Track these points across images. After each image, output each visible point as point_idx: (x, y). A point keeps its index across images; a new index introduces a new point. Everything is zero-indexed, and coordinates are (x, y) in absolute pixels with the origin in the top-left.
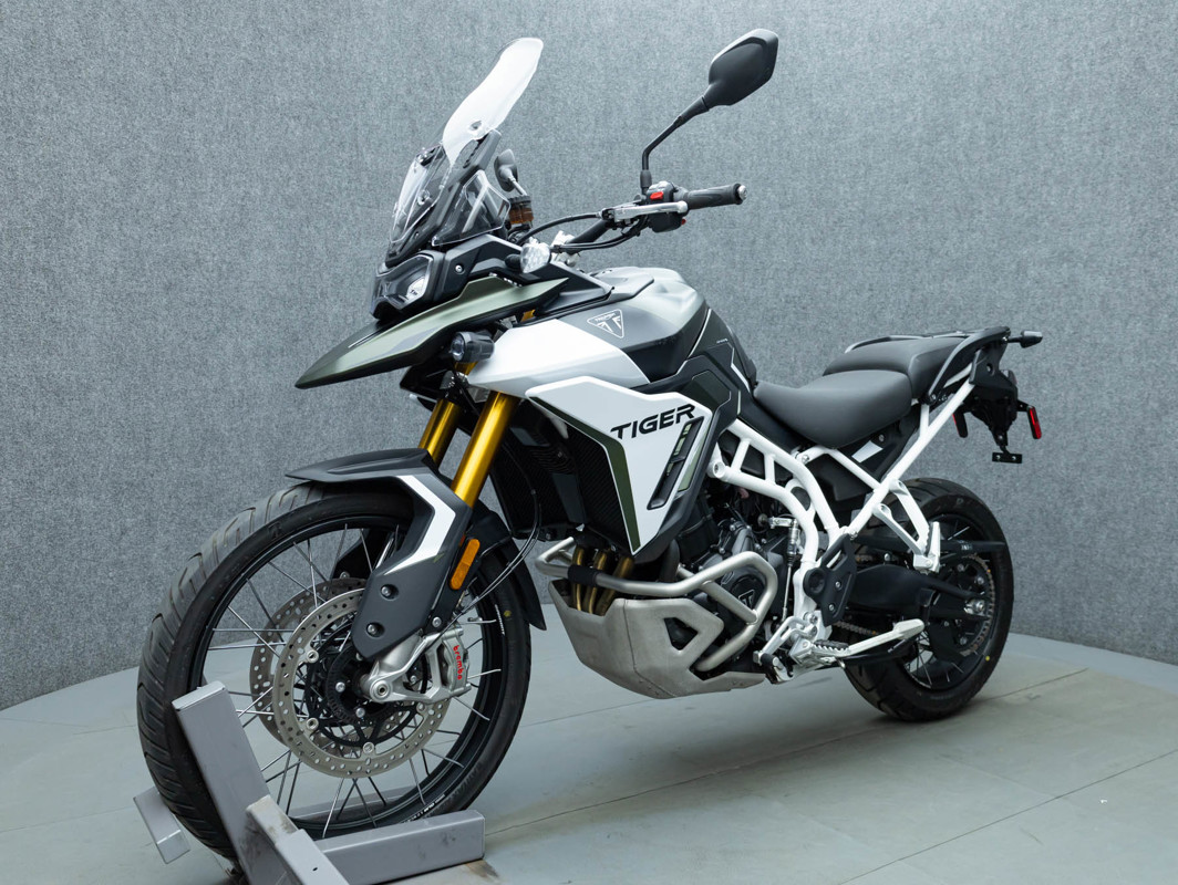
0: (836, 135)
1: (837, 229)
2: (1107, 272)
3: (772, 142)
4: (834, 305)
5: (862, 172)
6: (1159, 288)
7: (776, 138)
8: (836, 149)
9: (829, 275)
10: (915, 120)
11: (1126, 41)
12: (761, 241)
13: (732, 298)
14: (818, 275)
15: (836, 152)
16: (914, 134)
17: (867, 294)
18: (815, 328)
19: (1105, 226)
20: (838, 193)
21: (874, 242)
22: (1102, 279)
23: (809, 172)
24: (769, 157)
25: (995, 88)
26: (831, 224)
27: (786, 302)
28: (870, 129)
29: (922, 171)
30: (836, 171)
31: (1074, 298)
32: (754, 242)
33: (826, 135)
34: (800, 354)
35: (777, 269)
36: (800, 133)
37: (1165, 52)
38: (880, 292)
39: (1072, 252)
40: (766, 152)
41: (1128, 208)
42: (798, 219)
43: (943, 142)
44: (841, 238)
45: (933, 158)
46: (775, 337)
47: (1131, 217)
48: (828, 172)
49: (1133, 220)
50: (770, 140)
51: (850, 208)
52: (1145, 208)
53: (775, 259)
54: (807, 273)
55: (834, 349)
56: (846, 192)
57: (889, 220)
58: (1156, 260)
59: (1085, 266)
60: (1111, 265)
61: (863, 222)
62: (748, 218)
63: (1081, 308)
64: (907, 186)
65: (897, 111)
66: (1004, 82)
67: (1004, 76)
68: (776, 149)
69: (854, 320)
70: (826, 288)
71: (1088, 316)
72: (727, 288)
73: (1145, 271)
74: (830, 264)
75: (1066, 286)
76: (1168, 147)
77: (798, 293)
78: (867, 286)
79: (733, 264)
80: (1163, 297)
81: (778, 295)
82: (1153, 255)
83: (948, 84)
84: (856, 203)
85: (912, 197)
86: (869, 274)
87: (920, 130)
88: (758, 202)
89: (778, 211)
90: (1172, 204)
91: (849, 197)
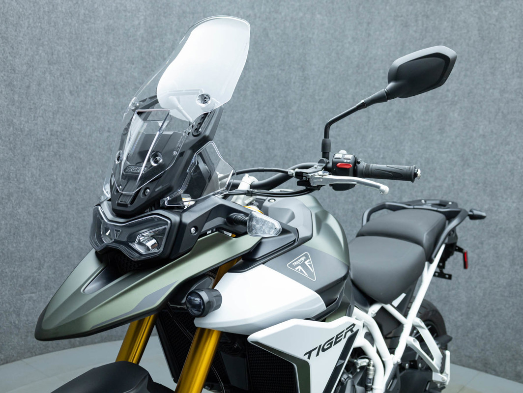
0: (88, 19)
1: (88, 87)
2: (244, 139)
3: (44, 12)
4: (84, 140)
5: (105, 50)
6: (271, 150)
7: (46, 9)
8: (88, 29)
9: (81, 118)
10: (139, 24)
11: (259, 17)
12: (34, 87)
13: (11, 128)
14: (74, 117)
15: (88, 31)
16: (139, 33)
17: (106, 134)
18: (71, 155)
19: (244, 113)
20: (88, 61)
21: (111, 100)
22: (241, 142)
23: (69, 41)
24: (41, 23)
25: (188, 19)
26: (83, 82)
27: (51, 135)
28: (111, 22)
29: (142, 58)
30: (88, 45)
31: (226, 150)
32: (28, 87)
33: (82, 17)
34: (60, 173)
35: (45, 110)
36: (64, 11)
37: (278, 31)
38: (115, 133)
39: (226, 125)
40: (39, 18)
41: (256, 106)
42: (61, 74)
43: (156, 44)
44: (90, 93)
45: (150, 53)
46: (43, 161)
47: (257, 112)
48: (82, 44)
49: (259, 113)
50: (42, 9)
51: (97, 73)
52: (265, 108)
53: (44, 102)
54: (66, 115)
55: (83, 171)
56: (94, 62)
57: (122, 86)
58: (269, 136)
59: (233, 133)
60: (247, 135)
61: (104, 85)
62: (25, 68)
63: (230, 155)
64: (134, 66)
65: (128, 14)
66: (193, 18)
67: (193, 14)
68: (46, 18)
69: (98, 151)
70: (79, 127)
71: (233, 160)
72: (8, 120)
73: (264, 141)
74: (83, 111)
75: (222, 143)
76: (278, 80)
77: (59, 129)
78: (106, 129)
79: (13, 102)
80: (273, 155)
81: (45, 129)
82: (268, 133)
83: (161, 8)
84: (101, 71)
85: (136, 74)
86: (108, 121)
87: (142, 31)
88: (32, 56)
89: (47, 66)
90: (279, 109)
91: (96, 65)
